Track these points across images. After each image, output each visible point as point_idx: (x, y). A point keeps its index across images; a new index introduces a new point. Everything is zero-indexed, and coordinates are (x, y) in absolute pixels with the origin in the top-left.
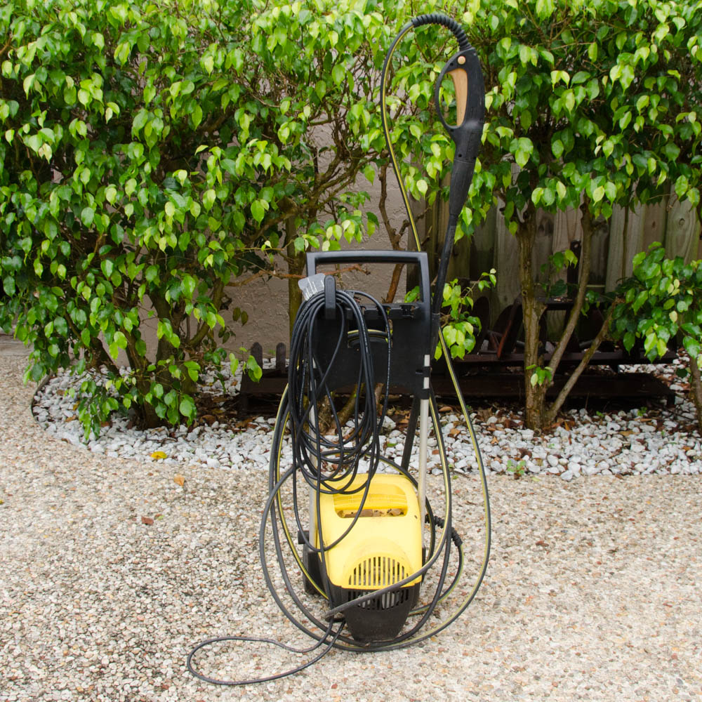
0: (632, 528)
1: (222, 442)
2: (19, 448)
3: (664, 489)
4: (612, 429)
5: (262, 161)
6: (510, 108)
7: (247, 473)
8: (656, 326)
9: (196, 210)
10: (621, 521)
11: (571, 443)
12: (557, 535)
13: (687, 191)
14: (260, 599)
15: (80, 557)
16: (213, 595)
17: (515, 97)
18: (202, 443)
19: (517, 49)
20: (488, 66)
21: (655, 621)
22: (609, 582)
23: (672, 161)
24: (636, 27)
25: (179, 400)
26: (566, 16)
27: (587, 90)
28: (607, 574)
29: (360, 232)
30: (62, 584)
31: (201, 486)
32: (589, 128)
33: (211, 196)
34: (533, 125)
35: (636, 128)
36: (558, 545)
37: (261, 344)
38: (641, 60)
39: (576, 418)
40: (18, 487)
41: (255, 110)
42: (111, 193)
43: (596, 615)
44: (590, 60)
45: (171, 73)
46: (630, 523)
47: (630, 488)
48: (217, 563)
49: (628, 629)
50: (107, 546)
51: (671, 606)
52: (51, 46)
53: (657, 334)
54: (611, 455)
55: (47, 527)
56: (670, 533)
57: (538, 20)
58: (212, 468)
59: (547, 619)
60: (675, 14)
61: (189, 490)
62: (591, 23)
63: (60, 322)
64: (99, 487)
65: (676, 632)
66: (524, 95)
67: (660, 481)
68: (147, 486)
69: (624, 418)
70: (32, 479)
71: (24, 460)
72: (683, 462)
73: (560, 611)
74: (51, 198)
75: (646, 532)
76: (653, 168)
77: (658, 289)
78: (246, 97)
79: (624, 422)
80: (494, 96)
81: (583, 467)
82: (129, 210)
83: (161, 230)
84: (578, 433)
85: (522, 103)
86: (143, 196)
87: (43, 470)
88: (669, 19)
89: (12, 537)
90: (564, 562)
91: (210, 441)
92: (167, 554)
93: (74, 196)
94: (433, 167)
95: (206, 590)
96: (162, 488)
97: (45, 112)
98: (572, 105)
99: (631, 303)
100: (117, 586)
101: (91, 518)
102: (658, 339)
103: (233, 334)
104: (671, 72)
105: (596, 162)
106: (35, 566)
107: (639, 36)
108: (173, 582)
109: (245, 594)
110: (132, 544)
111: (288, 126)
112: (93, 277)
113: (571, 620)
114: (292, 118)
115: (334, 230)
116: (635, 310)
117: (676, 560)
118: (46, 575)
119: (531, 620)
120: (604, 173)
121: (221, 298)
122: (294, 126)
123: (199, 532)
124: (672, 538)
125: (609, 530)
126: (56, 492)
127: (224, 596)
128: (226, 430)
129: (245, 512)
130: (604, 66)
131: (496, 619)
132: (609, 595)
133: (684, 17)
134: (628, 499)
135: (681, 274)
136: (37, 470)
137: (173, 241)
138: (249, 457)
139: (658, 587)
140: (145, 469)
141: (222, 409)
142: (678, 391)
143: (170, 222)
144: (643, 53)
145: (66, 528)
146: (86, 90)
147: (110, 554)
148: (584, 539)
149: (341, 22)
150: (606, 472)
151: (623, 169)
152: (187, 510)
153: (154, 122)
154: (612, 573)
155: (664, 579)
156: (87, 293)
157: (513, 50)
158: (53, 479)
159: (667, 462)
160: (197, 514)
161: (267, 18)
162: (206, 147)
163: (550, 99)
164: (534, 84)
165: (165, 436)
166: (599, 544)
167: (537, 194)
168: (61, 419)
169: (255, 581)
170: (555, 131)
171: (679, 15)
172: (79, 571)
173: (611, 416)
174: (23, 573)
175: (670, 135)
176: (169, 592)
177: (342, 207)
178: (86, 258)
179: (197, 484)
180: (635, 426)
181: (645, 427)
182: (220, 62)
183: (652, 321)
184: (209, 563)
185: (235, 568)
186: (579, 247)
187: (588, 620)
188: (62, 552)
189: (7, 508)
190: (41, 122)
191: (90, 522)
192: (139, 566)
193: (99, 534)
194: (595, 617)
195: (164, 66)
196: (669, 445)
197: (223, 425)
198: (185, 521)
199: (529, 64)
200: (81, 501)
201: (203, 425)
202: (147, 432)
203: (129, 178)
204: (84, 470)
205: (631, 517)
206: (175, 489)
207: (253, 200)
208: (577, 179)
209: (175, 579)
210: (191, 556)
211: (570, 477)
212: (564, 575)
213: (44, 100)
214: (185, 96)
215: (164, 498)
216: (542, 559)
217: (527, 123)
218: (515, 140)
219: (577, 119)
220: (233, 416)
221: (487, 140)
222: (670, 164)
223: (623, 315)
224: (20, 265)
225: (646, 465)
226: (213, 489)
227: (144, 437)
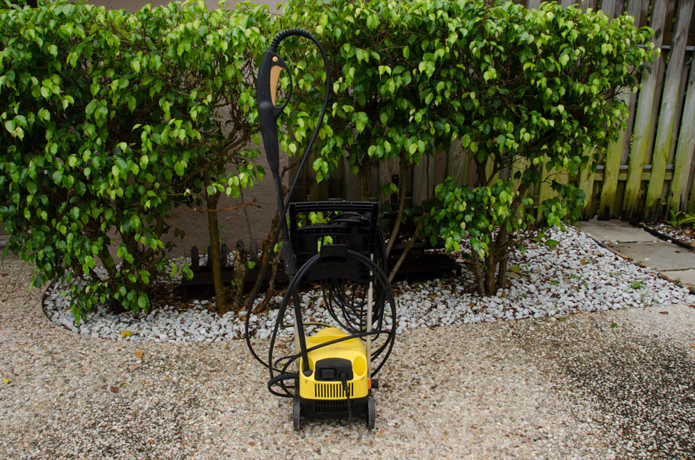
0: (444, 368)
1: (170, 321)
2: (29, 335)
3: (461, 336)
4: (424, 294)
5: (179, 134)
6: (351, 91)
7: (186, 344)
8: (452, 232)
9: (136, 169)
10: (437, 363)
11: (399, 306)
12: (396, 378)
13: (470, 144)
14: (193, 449)
15: (63, 425)
16: (159, 449)
17: (354, 85)
18: (157, 322)
19: (354, 51)
20: (335, 63)
21: (467, 441)
22: (434, 413)
23: (460, 124)
24: (434, 36)
25: (137, 296)
26: (387, 28)
27: (403, 78)
28: (432, 406)
29: (251, 181)
30: (47, 450)
31: (154, 357)
32: (405, 104)
33: (145, 160)
34: (367, 103)
35: (437, 103)
36: (397, 385)
37: (197, 247)
38: (439, 57)
39: (401, 288)
40: (24, 368)
41: (173, 98)
42: (73, 161)
43: (427, 441)
44: (404, 58)
45: (111, 74)
46: (442, 363)
47: (439, 337)
48: (163, 421)
49: (450, 451)
50: (84, 413)
51: (476, 428)
52: (15, 54)
53: (453, 238)
54: (425, 312)
55: (41, 401)
56: (469, 369)
57: (368, 31)
58: (163, 342)
59: (394, 448)
60: (461, 26)
61: (146, 361)
62: (404, 33)
63: (49, 249)
64: (83, 363)
65: (482, 449)
66: (360, 83)
67: (458, 329)
68: (116, 360)
69: (431, 286)
70: (35, 360)
71: (31, 345)
72: (471, 315)
73: (403, 440)
74: (30, 165)
75: (453, 370)
76: (448, 130)
77: (452, 208)
78: (167, 89)
79: (431, 289)
80: (340, 84)
81: (409, 323)
82: (87, 172)
83: (111, 185)
84: (403, 299)
85: (359, 89)
86: (96, 162)
87: (44, 351)
88: (457, 30)
89: (13, 412)
90: (402, 399)
91: (162, 321)
92: (128, 416)
93: (46, 162)
94: (300, 134)
95: (154, 446)
96: (127, 361)
97: (19, 103)
98: (394, 89)
99: (434, 216)
100: (89, 448)
101: (75, 389)
102: (454, 241)
103: (175, 246)
104: (458, 66)
105: (410, 127)
106: (28, 437)
107: (437, 41)
108: (130, 441)
109: (182, 447)
110: (102, 410)
111: (196, 109)
112: (67, 219)
113: (411, 447)
114: (199, 103)
115: (233, 179)
116: (438, 221)
117: (476, 390)
118: (35, 443)
119: (383, 450)
120: (416, 134)
121: (162, 226)
122: (200, 109)
123: (151, 395)
124: (470, 373)
125: (429, 371)
126: (51, 369)
127: (168, 449)
128: (173, 310)
129: (184, 376)
130: (414, 62)
131: (360, 451)
132: (435, 423)
133: (467, 28)
134: (439, 345)
135: (467, 197)
136: (39, 352)
137: (121, 192)
138: (188, 331)
139: (466, 413)
140: (116, 346)
141: (171, 295)
142: (461, 263)
143: (117, 179)
144: (440, 52)
145: (55, 400)
146: (46, 87)
147: (86, 420)
148: (414, 379)
149: (229, 34)
150: (423, 326)
151: (428, 131)
152: (144, 378)
153: (101, 108)
154: (435, 405)
155: (469, 407)
156: (64, 230)
157: (351, 52)
158: (50, 358)
159: (461, 315)
160: (150, 380)
161: (177, 32)
162: (140, 125)
163: (378, 85)
164: (367, 75)
165: (132, 318)
166: (424, 382)
167: (372, 150)
168: (63, 308)
169: (190, 434)
170: (381, 106)
171: (463, 27)
172: (60, 438)
173: (422, 284)
174: (17, 444)
175: (459, 108)
176: (127, 450)
177: (243, 159)
178: (61, 205)
179: (152, 356)
180: (438, 291)
181: (445, 292)
182: (145, 64)
183: (448, 229)
184: (157, 421)
185: (175, 424)
186: (398, 178)
187: (423, 446)
188: (50, 421)
189: (13, 386)
190: (16, 110)
191: (74, 393)
192: (106, 428)
193: (79, 403)
194: (427, 443)
195: (105, 69)
196: (461, 303)
197: (172, 307)
198: (141, 387)
199: (363, 61)
200: (68, 376)
201: (158, 308)
202: (120, 315)
203: (86, 149)
204: (73, 350)
205: (443, 359)
206: (136, 361)
207: (176, 161)
208: (397, 138)
209: (132, 438)
210: (145, 417)
211: (400, 332)
212: (403, 410)
213: (18, 94)
214: (123, 89)
215: (128, 369)
216: (387, 398)
217: (363, 102)
218: (355, 114)
219: (396, 98)
220: (178, 300)
221: (336, 115)
222: (459, 126)
223: (429, 223)
224: (15, 212)
225: (448, 318)
226: (162, 359)
227: (117, 320)
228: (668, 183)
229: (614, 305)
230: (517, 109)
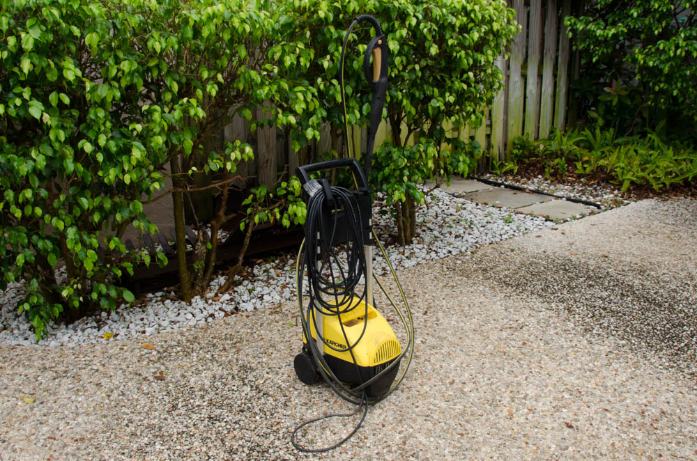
0: (420, 300)
14: (286, 398)
21: (479, 339)
22: (441, 329)
42: (87, 146)
43: (453, 345)
48: (235, 387)
51: (477, 331)
56: (438, 297)
58: (158, 333)
59: (435, 355)
61: (161, 351)
68: (129, 357)
72: (406, 261)
74: (34, 155)
75: (427, 299)
82: (100, 157)
83: (126, 169)
86: (113, 146)
96: (142, 355)
113: (445, 351)
115: (236, 154)
124: (441, 299)
132: (448, 334)
139: (462, 324)
146: (69, 69)
154: (437, 324)
155: (461, 320)
156: (61, 225)
178: (59, 199)
187: (453, 349)
189: (42, 403)
191: (119, 392)
193: (135, 397)
202: (76, 323)
206: (151, 353)
207: (184, 140)
214: (133, 71)
215: (151, 361)
228: (488, 136)
229: (503, 236)
230: (442, 76)
